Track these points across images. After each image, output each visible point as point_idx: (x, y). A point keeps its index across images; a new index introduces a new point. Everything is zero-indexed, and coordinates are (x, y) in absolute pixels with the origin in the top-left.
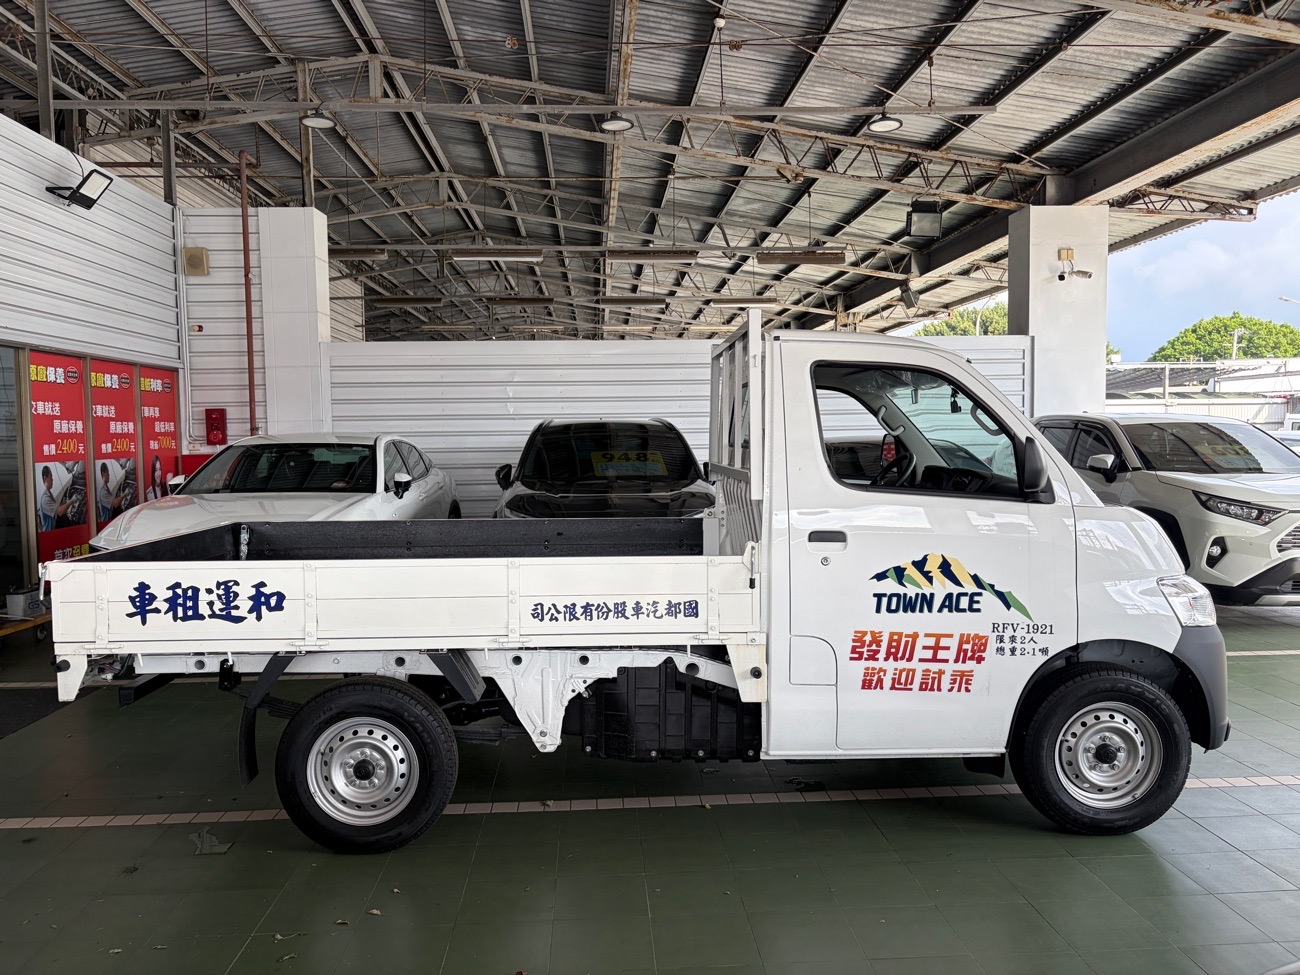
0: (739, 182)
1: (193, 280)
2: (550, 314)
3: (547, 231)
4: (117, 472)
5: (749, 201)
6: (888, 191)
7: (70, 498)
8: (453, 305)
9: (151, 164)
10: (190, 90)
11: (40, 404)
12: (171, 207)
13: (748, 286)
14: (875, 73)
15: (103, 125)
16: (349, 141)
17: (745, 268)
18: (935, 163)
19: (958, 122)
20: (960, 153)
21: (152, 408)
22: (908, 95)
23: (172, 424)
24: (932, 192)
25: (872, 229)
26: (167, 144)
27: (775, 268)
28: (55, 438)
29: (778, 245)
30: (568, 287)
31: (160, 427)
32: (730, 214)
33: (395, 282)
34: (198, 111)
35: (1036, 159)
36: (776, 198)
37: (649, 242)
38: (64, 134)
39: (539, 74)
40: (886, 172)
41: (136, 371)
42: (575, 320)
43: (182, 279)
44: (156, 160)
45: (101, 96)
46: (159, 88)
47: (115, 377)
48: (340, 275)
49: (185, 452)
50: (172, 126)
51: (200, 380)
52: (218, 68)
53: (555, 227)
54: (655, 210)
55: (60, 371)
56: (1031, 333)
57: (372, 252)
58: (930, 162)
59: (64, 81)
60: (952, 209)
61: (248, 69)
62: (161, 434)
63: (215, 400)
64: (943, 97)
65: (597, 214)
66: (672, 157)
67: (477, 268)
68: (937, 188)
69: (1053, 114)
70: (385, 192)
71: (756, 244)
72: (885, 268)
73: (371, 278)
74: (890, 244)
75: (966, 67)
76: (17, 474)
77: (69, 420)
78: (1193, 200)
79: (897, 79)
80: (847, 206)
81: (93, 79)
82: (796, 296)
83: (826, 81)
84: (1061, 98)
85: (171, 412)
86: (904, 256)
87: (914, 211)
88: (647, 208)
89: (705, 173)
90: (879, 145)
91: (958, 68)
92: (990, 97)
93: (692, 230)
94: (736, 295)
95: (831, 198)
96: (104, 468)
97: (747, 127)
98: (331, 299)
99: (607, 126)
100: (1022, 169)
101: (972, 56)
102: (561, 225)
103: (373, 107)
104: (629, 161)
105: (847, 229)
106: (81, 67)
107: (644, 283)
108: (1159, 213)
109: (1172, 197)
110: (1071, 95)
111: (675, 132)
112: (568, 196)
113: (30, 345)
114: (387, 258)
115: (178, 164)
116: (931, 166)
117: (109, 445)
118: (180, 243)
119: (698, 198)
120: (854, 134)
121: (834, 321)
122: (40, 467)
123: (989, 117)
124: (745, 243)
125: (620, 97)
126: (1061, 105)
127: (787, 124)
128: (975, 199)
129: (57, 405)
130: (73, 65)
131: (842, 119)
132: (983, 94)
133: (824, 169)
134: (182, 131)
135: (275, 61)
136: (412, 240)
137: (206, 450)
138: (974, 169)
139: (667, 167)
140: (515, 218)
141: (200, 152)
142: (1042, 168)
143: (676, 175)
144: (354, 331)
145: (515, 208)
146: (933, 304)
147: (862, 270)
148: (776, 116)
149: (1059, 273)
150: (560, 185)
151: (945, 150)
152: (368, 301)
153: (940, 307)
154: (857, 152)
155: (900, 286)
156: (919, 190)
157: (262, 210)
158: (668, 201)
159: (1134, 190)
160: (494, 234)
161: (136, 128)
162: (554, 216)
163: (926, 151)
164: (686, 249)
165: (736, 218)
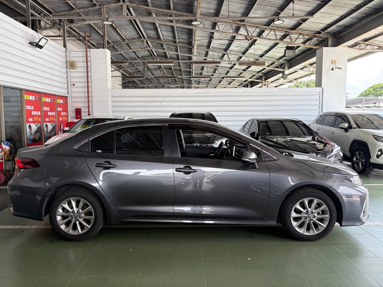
0: (233, 40)
1: (72, 70)
2: (176, 82)
3: (175, 56)
5: (236, 47)
6: (279, 43)
7: (37, 134)
8: (147, 79)
9: (59, 36)
10: (71, 14)
11: (28, 106)
12: (65, 49)
13: (235, 73)
14: (276, 6)
15: (46, 24)
16: (117, 29)
17: (235, 67)
18: (294, 34)
19: (301, 21)
20: (302, 31)
21: (60, 108)
22: (285, 13)
23: (66, 113)
24: (293, 43)
25: (274, 55)
26: (64, 30)
27: (244, 67)
28: (32, 116)
29: (245, 60)
30: (182, 74)
31: (62, 114)
32: (230, 51)
33: (131, 72)
34: (73, 20)
35: (326, 33)
36: (244, 46)
37: (205, 59)
38: (34, 27)
39: (173, 8)
40: (279, 37)
41: (55, 97)
43: (69, 70)
44: (61, 35)
45: (45, 16)
46: (62, 13)
48: (114, 70)
49: (70, 121)
50: (65, 25)
51: (74, 100)
52: (78, 7)
53: (178, 55)
54: (208, 50)
55: (33, 97)
56: (322, 87)
57: (123, 62)
58: (292, 34)
59: (34, 11)
60: (299, 49)
61: (87, 8)
62: (63, 116)
63: (78, 106)
64: (297, 13)
65: (190, 51)
66: (213, 33)
67: (155, 68)
69: (331, 19)
70: (128, 44)
71: (238, 60)
72: (278, 67)
73: (124, 71)
74: (279, 60)
75: (304, 4)
76: (21, 127)
77: (36, 111)
78: (374, 46)
79: (282, 8)
80: (266, 48)
81: (42, 11)
82: (250, 76)
83: (260, 9)
84: (334, 14)
85: (66, 109)
86: (283, 64)
87: (287, 49)
88: (205, 49)
89: (223, 38)
90: (276, 29)
91: (302, 4)
92: (312, 13)
93: (219, 56)
94: (232, 75)
95: (261, 46)
96: (46, 125)
97: (236, 23)
98: (112, 77)
99: (193, 23)
100: (321, 36)
101: (306, 0)
102: (180, 54)
103: (124, 18)
104: (200, 35)
105: (266, 55)
106: (39, 7)
107: (204, 72)
108: (363, 50)
109: (367, 45)
110: (337, 12)
111: (214, 25)
112: (182, 46)
113: (25, 89)
114: (128, 64)
115: (67, 36)
117: (48, 119)
118: (68, 59)
119: (221, 46)
120: (269, 26)
121: (261, 83)
122: (28, 125)
123: (311, 19)
124: (235, 60)
125: (197, 15)
126: (334, 16)
127: (248, 23)
128: (306, 45)
129: (33, 107)
130: (36, 6)
131: (265, 20)
132: (309, 12)
133: (259, 36)
134: (68, 26)
135: (95, 5)
136: (136, 59)
137: (75, 120)
138: (306, 36)
139: (211, 37)
140: (166, 52)
141: (74, 33)
142: (327, 35)
143: (214, 39)
144: (118, 86)
145: (166, 49)
146: (291, 79)
147: (271, 68)
148: (245, 20)
149: (332, 68)
150: (179, 42)
151: (297, 30)
152: (123, 77)
153: (294, 80)
154: (270, 31)
155: (282, 73)
156: (289, 43)
157: (91, 50)
158: (212, 47)
159: (356, 42)
160: (160, 58)
161: (55, 25)
162: (178, 52)
163: (291, 31)
164: (217, 61)
165: (232, 52)
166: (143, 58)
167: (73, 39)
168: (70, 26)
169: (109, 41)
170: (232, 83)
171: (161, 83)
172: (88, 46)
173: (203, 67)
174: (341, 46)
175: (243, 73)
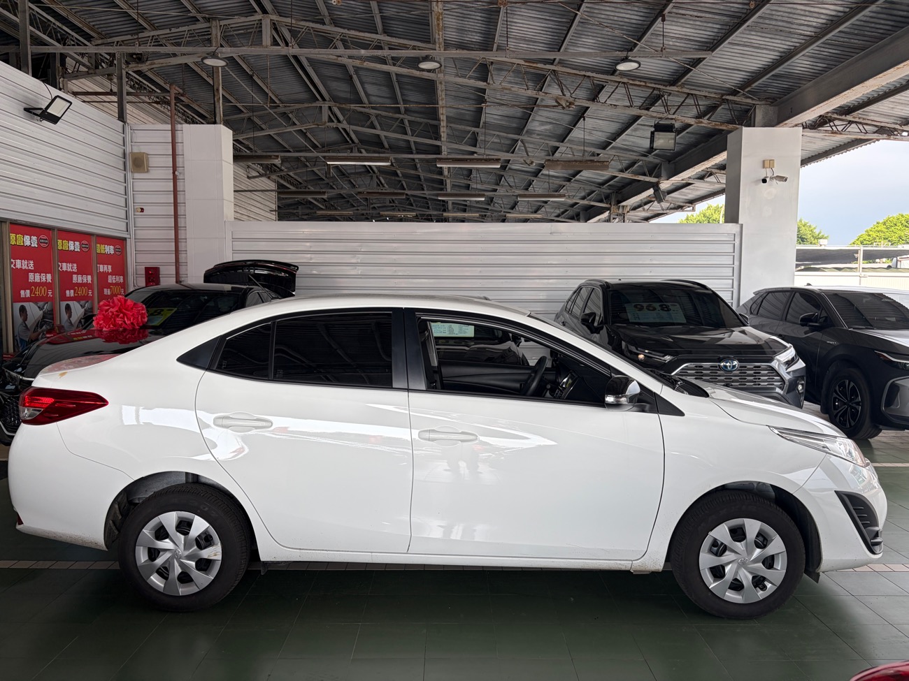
0: (534, 108)
1: (137, 175)
3: (403, 144)
5: (543, 123)
6: (641, 117)
8: (341, 196)
9: (111, 93)
11: (18, 262)
12: (121, 123)
14: (625, 27)
15: (77, 64)
16: (255, 78)
17: (545, 172)
18: (674, 95)
19: (689, 65)
20: (692, 87)
21: (106, 266)
22: (649, 44)
24: (670, 116)
25: (632, 144)
26: (120, 78)
28: (29, 286)
29: (564, 155)
30: (422, 185)
31: (111, 279)
32: (530, 133)
34: (141, 54)
35: (748, 92)
36: (562, 122)
37: (474, 153)
38: (49, 72)
39: (383, 28)
40: (638, 102)
41: (94, 239)
42: (428, 208)
43: (129, 175)
44: (114, 91)
46: (116, 39)
47: (77, 243)
48: (258, 174)
50: (124, 66)
51: (141, 246)
52: (156, 25)
53: (408, 142)
54: (476, 130)
55: (34, 238)
56: (740, 222)
57: (270, 157)
58: (670, 94)
60: (688, 130)
61: (177, 25)
62: (112, 284)
63: (151, 261)
65: (434, 132)
66: (483, 91)
67: (353, 171)
68: (674, 114)
71: (549, 155)
72: (644, 174)
74: (646, 156)
77: (40, 273)
78: (867, 124)
79: (641, 32)
80: (613, 127)
81: (66, 32)
82: (583, 194)
83: (590, 34)
84: (764, 46)
85: (120, 268)
86: (657, 165)
87: (656, 130)
88: (469, 128)
89: (509, 102)
90: (631, 82)
92: (712, 45)
93: (501, 143)
94: (540, 192)
95: (601, 122)
96: (68, 308)
97: (533, 68)
98: (235, 191)
99: (424, 66)
100: (738, 100)
101: (695, 14)
102: (412, 139)
104: (453, 93)
105: (614, 144)
107: (473, 182)
108: (841, 134)
109: (851, 122)
110: (771, 44)
111: (484, 71)
112: (413, 119)
113: (10, 219)
116: (670, 98)
117: (72, 291)
118: (129, 149)
119: (506, 121)
120: (613, 74)
121: (609, 212)
122: (17, 306)
123: (711, 60)
124: (542, 154)
125: (438, 45)
126: (764, 51)
127: (563, 66)
128: (701, 122)
129: (32, 262)
131: (603, 62)
132: (705, 42)
133: (593, 100)
134: (132, 69)
138: (702, 100)
139: (480, 97)
140: (378, 135)
141: (150, 85)
142: (753, 99)
143: (488, 104)
144: (268, 214)
145: (378, 127)
146: (681, 200)
147: (627, 175)
148: (555, 59)
149: (763, 177)
150: (407, 111)
151: (680, 85)
152: (279, 193)
153: (686, 203)
154: (615, 87)
155: (653, 187)
156: (661, 116)
157: (186, 126)
158: (485, 123)
159: (820, 116)
160: (366, 147)
161: (100, 67)
162: (406, 134)
163: (666, 86)
164: (492, 157)
165: (534, 136)
166: (327, 147)
167: (147, 99)
168: (135, 69)
169: (238, 105)
170: (543, 209)
171: (374, 208)
172: (188, 117)
173: (470, 171)
174: (786, 124)
175: (564, 186)
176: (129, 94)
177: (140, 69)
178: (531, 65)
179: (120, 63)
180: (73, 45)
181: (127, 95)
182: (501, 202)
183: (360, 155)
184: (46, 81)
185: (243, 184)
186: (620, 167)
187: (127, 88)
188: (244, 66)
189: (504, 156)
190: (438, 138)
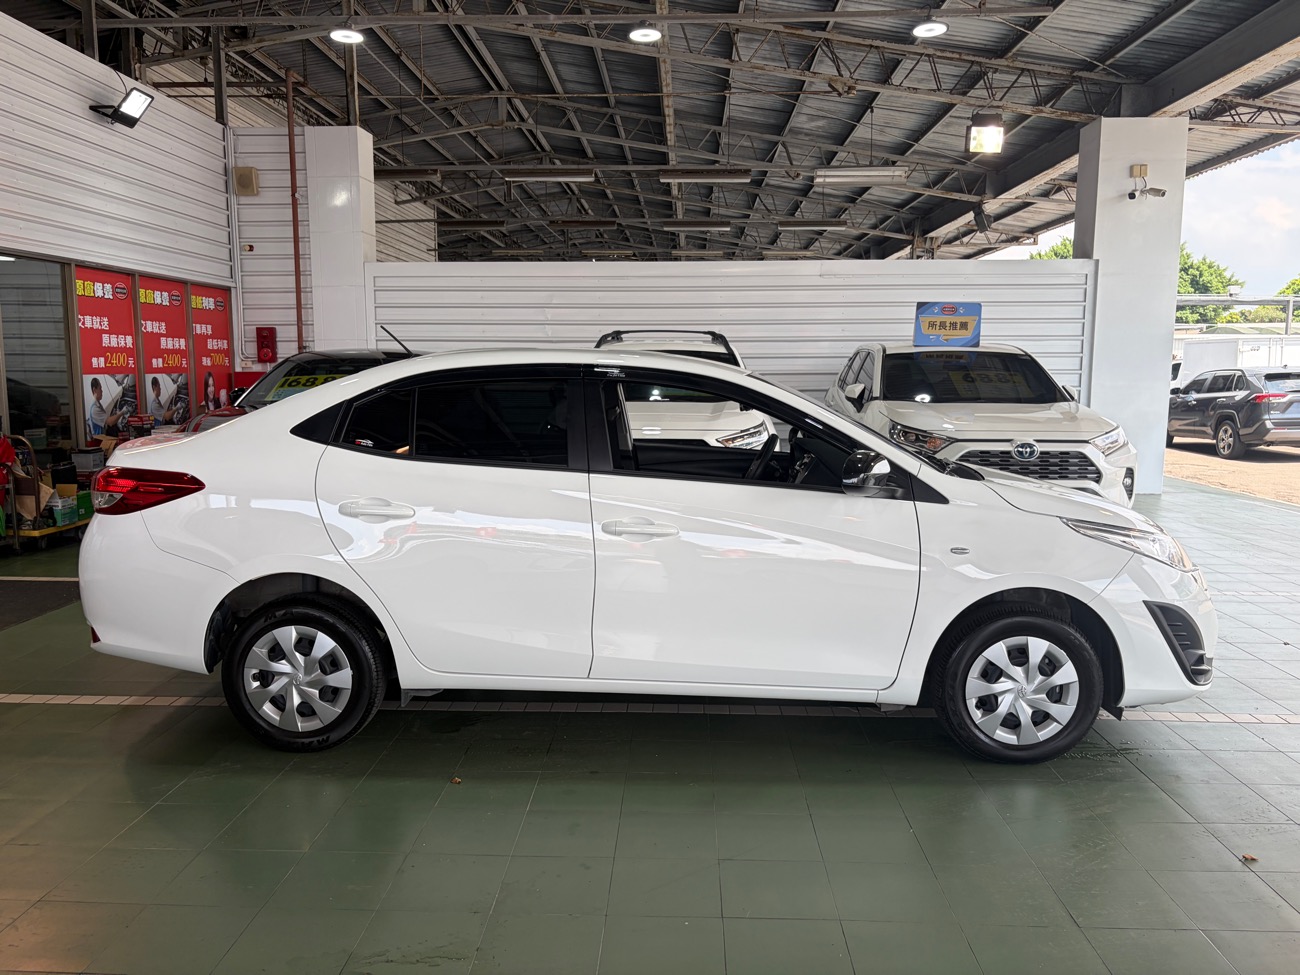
0: (799, 95)
1: (244, 200)
2: (627, 240)
3: (613, 151)
4: (168, 386)
5: (813, 118)
6: (953, 105)
7: (121, 409)
8: (527, 228)
9: (206, 84)
11: (88, 318)
12: (221, 126)
13: (822, 209)
15: (159, 44)
16: (403, 58)
17: (815, 189)
18: (1002, 72)
19: (1023, 27)
20: (1029, 60)
21: (204, 326)
23: (225, 342)
24: (995, 103)
25: (945, 147)
26: (218, 63)
28: (103, 351)
30: (642, 211)
31: (212, 344)
32: (795, 132)
33: (468, 205)
34: (244, 28)
35: (1110, 66)
36: (840, 116)
37: (715, 162)
38: (121, 54)
40: (948, 83)
41: (187, 288)
42: (651, 244)
43: (233, 199)
44: (209, 80)
46: (210, 6)
48: (409, 198)
49: (238, 369)
50: (222, 45)
51: (251, 299)
53: (621, 147)
54: (717, 128)
55: (108, 286)
57: (424, 172)
58: (996, 71)
60: (1025, 123)
62: (213, 351)
63: (266, 319)
65: (658, 133)
66: (727, 72)
67: (543, 192)
68: (1001, 100)
69: (1124, 16)
70: (446, 112)
71: (822, 163)
72: (962, 191)
73: (442, 202)
74: (964, 163)
77: (117, 334)
78: (1285, 111)
80: (910, 121)
82: (873, 221)
85: (224, 330)
87: (974, 125)
88: (707, 126)
89: (763, 88)
90: (939, 54)
93: (753, 147)
94: (810, 217)
95: (897, 114)
96: (155, 382)
97: (799, 36)
100: (1096, 78)
102: (627, 144)
103: (416, 20)
104: (685, 76)
105: (916, 147)
107: (715, 205)
108: (1246, 126)
109: (1261, 109)
111: (726, 44)
112: (627, 114)
113: (76, 261)
116: (997, 76)
117: (160, 360)
118: (231, 163)
119: (759, 115)
120: (912, 43)
121: (911, 247)
122: (88, 379)
124: (811, 162)
125: (658, 6)
126: (1134, 7)
127: (840, 33)
128: (1042, 111)
129: (106, 319)
133: (884, 82)
134: (234, 49)
136: (478, 162)
137: (257, 368)
138: (1044, 78)
139: (721, 82)
140: (578, 139)
141: (258, 72)
142: (1117, 76)
143: (733, 90)
144: (427, 255)
145: (578, 127)
146: (1016, 229)
147: (936, 192)
148: (828, 22)
149: (1130, 191)
150: (618, 102)
151: (1011, 57)
152: (440, 224)
153: (1024, 232)
154: (915, 62)
155: (973, 209)
156: (981, 103)
157: (308, 129)
158: (729, 118)
159: (1216, 100)
160: (562, 157)
161: (190, 47)
162: (617, 135)
163: (990, 59)
164: (739, 168)
165: (800, 137)
166: (506, 156)
167: (254, 91)
168: (238, 49)
169: (382, 99)
170: (817, 244)
171: (575, 245)
172: (311, 117)
173: (710, 189)
174: (1164, 112)
175: (846, 210)
176: (230, 84)
177: (244, 48)
178: (794, 31)
179: (217, 40)
180: (153, 16)
181: (228, 86)
182: (756, 234)
183: (551, 167)
184: (117, 68)
185: (390, 212)
186: (925, 181)
187: (227, 76)
188: (388, 42)
189: (756, 166)
190: (663, 141)
